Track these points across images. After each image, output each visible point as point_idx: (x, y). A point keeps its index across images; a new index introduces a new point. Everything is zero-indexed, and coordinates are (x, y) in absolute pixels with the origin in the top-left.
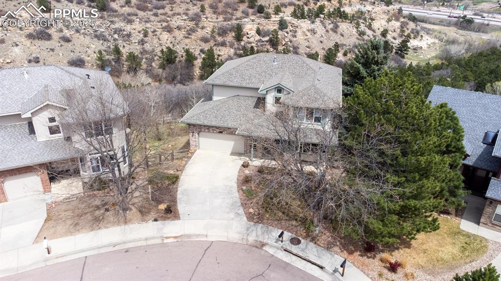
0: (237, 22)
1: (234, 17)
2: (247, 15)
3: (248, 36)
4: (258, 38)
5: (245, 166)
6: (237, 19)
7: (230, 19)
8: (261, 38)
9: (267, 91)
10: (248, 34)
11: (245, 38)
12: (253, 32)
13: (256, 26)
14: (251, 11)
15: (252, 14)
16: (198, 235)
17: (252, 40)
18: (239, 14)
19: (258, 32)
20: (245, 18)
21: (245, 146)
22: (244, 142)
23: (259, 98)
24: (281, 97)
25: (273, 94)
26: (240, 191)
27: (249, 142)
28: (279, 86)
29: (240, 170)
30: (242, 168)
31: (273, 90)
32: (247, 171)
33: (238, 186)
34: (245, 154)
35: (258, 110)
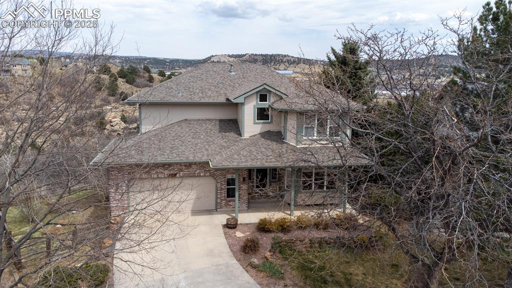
2: (109, 103)
3: (112, 124)
4: (123, 125)
5: (231, 226)
8: (128, 125)
9: (245, 98)
10: (111, 122)
11: (108, 127)
12: (118, 120)
13: (120, 114)
14: (112, 99)
15: (114, 102)
17: (116, 127)
18: (98, 102)
19: (124, 119)
20: (106, 105)
21: (217, 195)
22: (216, 186)
23: (221, 121)
24: (266, 106)
25: (254, 103)
26: (249, 268)
27: (225, 187)
28: (265, 88)
29: (225, 234)
30: (227, 230)
31: (255, 97)
32: (239, 234)
33: (239, 260)
34: (218, 210)
35: (227, 134)
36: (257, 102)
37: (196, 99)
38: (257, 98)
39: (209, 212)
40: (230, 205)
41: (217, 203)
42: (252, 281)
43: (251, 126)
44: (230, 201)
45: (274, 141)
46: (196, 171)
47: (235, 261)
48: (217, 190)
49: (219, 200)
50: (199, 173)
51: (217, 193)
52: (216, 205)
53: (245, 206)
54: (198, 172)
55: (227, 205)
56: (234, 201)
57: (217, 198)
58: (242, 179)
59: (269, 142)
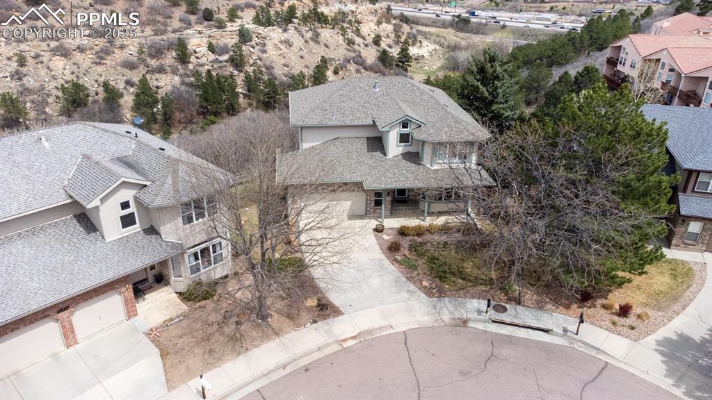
0: (177, 35)
1: (170, 29)
2: (189, 25)
3: (197, 55)
4: (212, 57)
5: (379, 230)
6: (174, 31)
7: (164, 32)
8: (217, 57)
10: (195, 52)
11: (192, 59)
12: (203, 50)
13: (205, 40)
14: (193, 18)
15: (196, 23)
16: (380, 328)
17: (203, 60)
18: (176, 24)
19: (211, 48)
20: (187, 28)
22: (367, 198)
23: (367, 138)
24: (408, 132)
25: (398, 130)
26: (394, 262)
27: (374, 198)
28: (407, 119)
29: (376, 236)
30: (377, 233)
31: (398, 125)
32: (385, 237)
33: (387, 257)
34: (368, 215)
35: (374, 153)
36: (400, 130)
37: (348, 123)
38: (400, 126)
39: (361, 217)
40: (378, 212)
41: (366, 210)
43: (394, 148)
44: (377, 209)
45: (413, 162)
47: (384, 257)
48: (367, 201)
49: (368, 209)
51: (367, 204)
52: (366, 212)
53: (388, 213)
54: (353, 188)
55: (374, 212)
56: (381, 209)
57: (367, 207)
58: (386, 192)
59: (409, 163)
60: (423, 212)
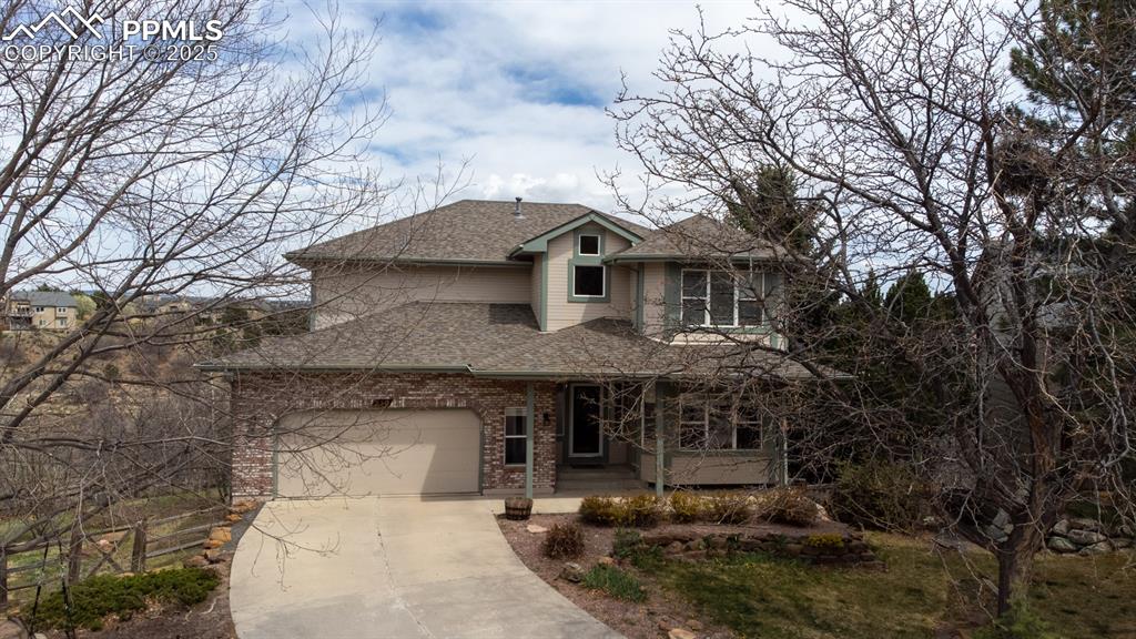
5: (516, 515)
9: (549, 242)
21: (482, 454)
22: (482, 434)
23: (493, 306)
24: (597, 263)
25: (570, 255)
26: (560, 583)
27: (501, 435)
28: (592, 222)
29: (502, 527)
30: (506, 522)
31: (570, 242)
32: (533, 528)
33: (536, 570)
34: (484, 491)
35: (508, 326)
36: (575, 254)
38: (575, 244)
40: (513, 481)
41: (482, 474)
42: (567, 603)
43: (561, 307)
44: (513, 471)
45: (614, 334)
46: (435, 395)
47: (525, 571)
48: (483, 443)
49: (487, 468)
50: (443, 400)
51: (482, 449)
52: (481, 481)
53: (548, 483)
54: (441, 396)
55: (506, 480)
56: (523, 470)
57: (483, 462)
58: (541, 417)
59: (603, 335)
60: (652, 485)
